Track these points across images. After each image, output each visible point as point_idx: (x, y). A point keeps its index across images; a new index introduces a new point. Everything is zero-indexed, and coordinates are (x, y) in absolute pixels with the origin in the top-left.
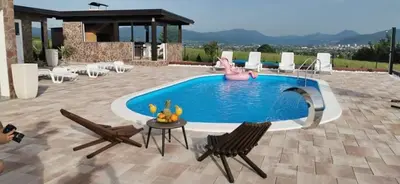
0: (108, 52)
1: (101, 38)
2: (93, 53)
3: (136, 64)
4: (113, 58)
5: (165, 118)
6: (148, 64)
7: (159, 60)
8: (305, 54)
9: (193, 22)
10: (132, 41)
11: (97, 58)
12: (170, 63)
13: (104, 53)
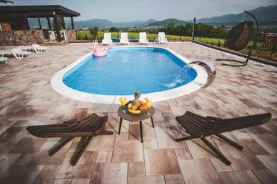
0: (24, 38)
1: (15, 28)
2: (11, 39)
3: (47, 45)
4: (28, 43)
5: (138, 109)
6: (56, 44)
7: (63, 41)
8: (133, 32)
9: (80, 15)
10: (41, 29)
11: (16, 42)
12: (70, 42)
13: (20, 39)
